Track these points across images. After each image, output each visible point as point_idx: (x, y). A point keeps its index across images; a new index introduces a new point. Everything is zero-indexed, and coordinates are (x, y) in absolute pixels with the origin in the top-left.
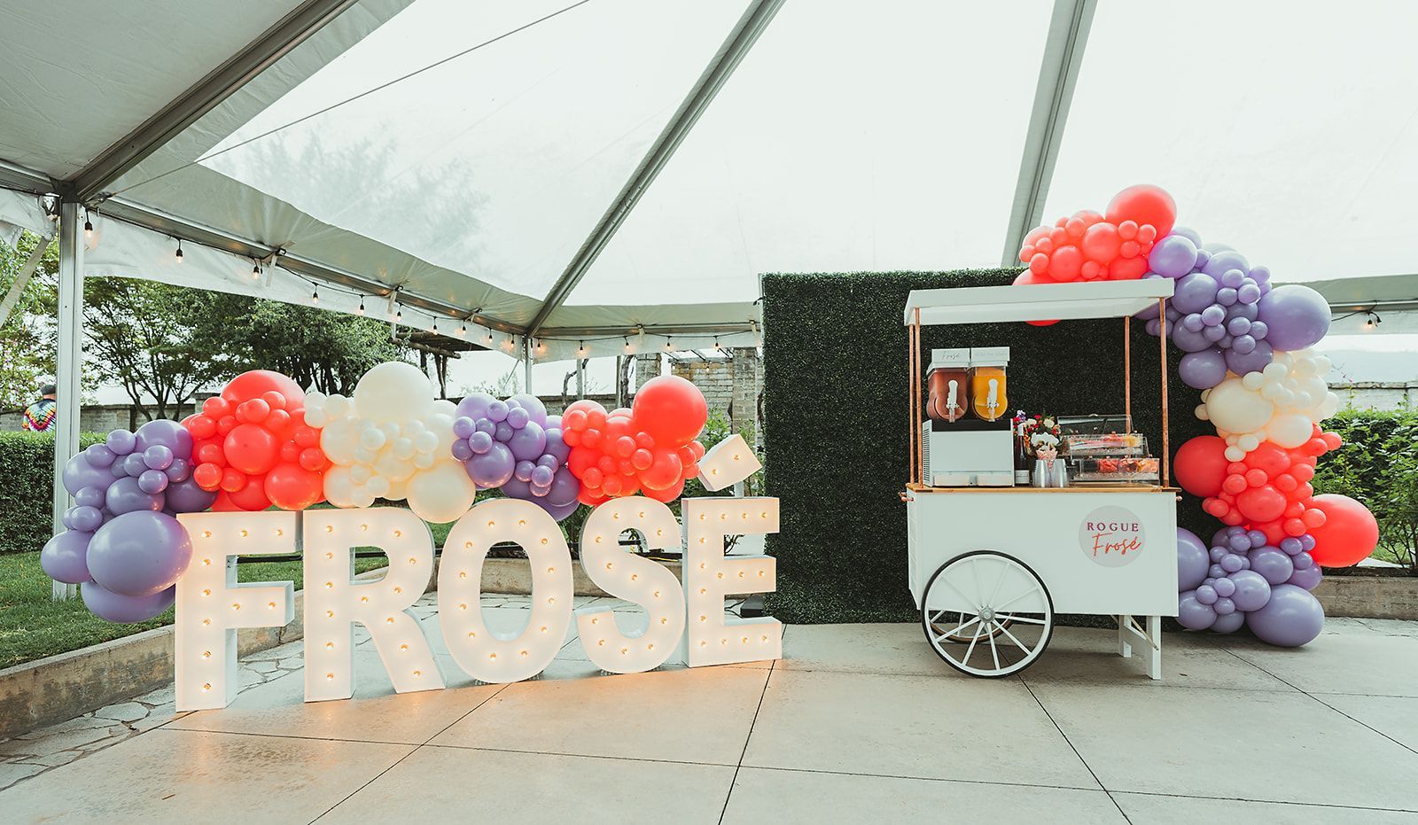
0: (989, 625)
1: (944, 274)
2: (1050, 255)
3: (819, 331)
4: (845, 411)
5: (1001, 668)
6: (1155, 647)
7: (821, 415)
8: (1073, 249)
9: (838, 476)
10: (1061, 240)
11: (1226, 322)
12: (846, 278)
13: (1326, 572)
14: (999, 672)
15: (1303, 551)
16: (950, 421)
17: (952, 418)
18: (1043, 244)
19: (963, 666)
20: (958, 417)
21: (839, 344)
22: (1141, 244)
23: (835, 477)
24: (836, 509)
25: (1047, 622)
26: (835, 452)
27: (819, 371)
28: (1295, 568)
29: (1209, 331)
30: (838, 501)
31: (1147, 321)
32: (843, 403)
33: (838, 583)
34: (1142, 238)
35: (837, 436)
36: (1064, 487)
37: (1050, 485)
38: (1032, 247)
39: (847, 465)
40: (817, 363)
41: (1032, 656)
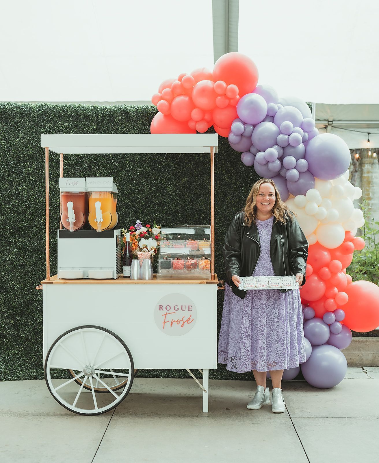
0: (91, 378)
1: (106, 108)
2: (170, 102)
3: (10, 150)
4: (30, 214)
5: (98, 408)
6: (205, 390)
7: (12, 218)
8: (187, 99)
9: (24, 265)
10: (178, 91)
11: (281, 159)
12: (31, 108)
13: (355, 334)
14: (97, 410)
15: (336, 321)
16: (70, 231)
17: (71, 229)
18: (166, 94)
19: (73, 408)
20: (76, 228)
21: (26, 161)
22: (229, 99)
23: (22, 266)
24: (24, 291)
25: (129, 375)
26: (22, 246)
27: (10, 183)
28: (331, 333)
29: (270, 165)
30: (25, 285)
31: (242, 153)
32: (29, 208)
33: (25, 349)
34: (229, 94)
35: (25, 233)
36: (149, 280)
37: (140, 278)
38: (160, 95)
39: (31, 257)
40: (9, 175)
41: (119, 399)
